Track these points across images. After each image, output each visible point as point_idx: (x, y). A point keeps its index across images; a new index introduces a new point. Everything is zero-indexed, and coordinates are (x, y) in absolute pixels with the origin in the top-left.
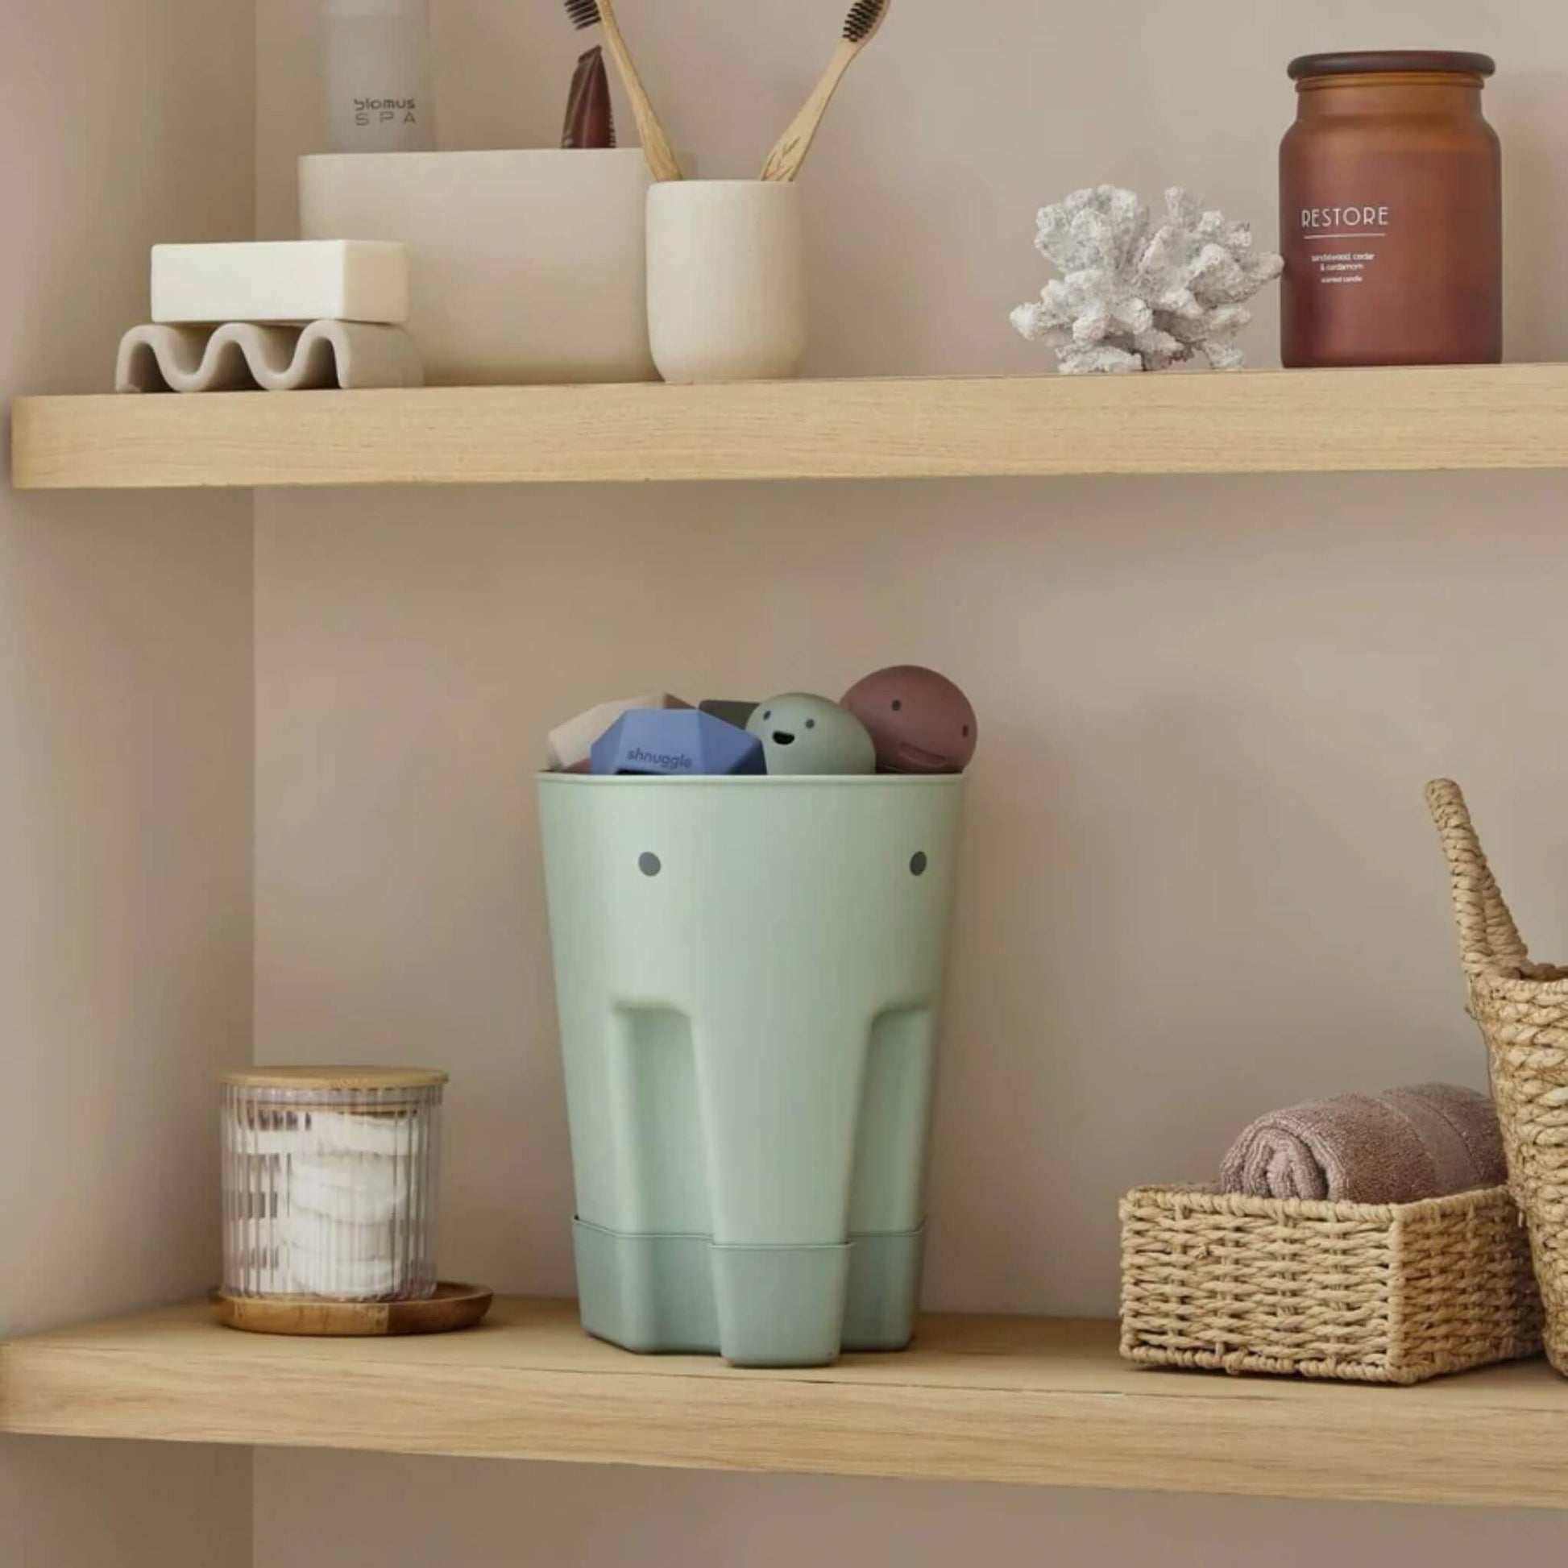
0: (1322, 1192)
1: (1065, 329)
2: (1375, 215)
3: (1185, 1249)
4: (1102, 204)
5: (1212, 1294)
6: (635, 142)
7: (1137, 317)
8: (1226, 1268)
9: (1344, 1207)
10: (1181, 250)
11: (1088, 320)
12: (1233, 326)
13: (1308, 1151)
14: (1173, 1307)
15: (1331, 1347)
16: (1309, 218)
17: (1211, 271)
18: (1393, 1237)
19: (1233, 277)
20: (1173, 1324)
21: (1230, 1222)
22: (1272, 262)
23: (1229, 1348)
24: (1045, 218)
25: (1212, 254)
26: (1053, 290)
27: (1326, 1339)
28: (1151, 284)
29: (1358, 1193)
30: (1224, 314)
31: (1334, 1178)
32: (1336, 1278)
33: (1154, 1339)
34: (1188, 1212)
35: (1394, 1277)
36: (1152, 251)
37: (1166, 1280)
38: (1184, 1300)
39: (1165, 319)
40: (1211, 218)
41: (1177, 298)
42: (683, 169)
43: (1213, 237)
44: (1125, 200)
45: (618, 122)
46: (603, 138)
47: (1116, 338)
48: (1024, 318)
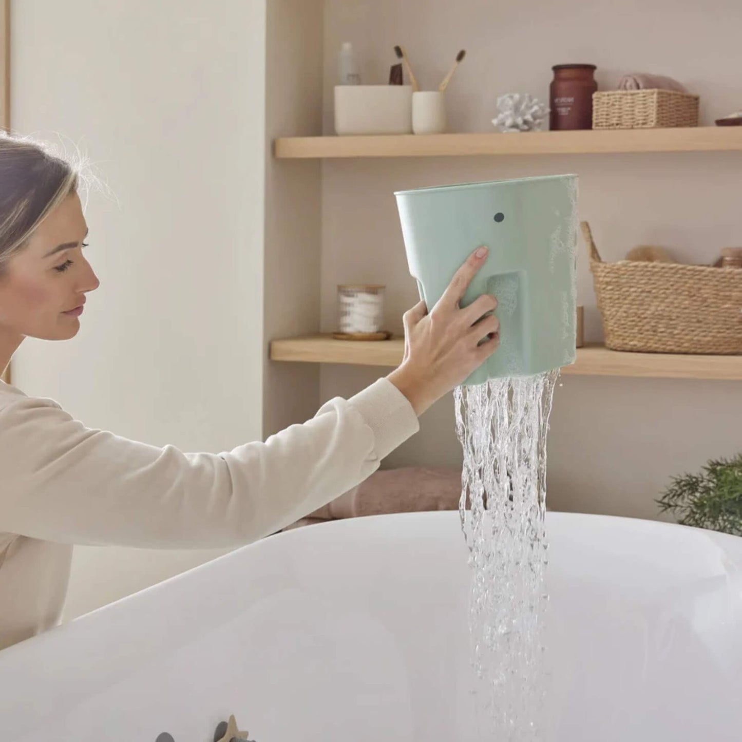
0: (638, 87)
1: (503, 124)
2: (571, 100)
3: (608, 103)
4: (511, 97)
5: (614, 113)
6: (409, 83)
7: (520, 121)
8: (617, 107)
9: (644, 91)
10: (529, 107)
11: (509, 122)
12: (540, 124)
13: (635, 80)
14: (605, 117)
15: (641, 122)
16: (556, 100)
17: (536, 112)
18: (655, 96)
19: (540, 113)
20: (604, 120)
21: (618, 96)
22: (548, 110)
23: (617, 124)
24: (499, 100)
25: (535, 108)
26: (501, 116)
27: (639, 120)
28: (523, 114)
29: (646, 88)
30: (538, 121)
31: (641, 85)
32: (642, 106)
33: (600, 124)
34: (608, 95)
35: (655, 105)
36: (523, 107)
37: (603, 111)
38: (607, 115)
39: (525, 122)
40: (535, 100)
41: (528, 117)
42: (419, 89)
43: (537, 104)
44: (517, 96)
45: (404, 78)
46: (401, 83)
47: (515, 126)
48: (495, 122)
